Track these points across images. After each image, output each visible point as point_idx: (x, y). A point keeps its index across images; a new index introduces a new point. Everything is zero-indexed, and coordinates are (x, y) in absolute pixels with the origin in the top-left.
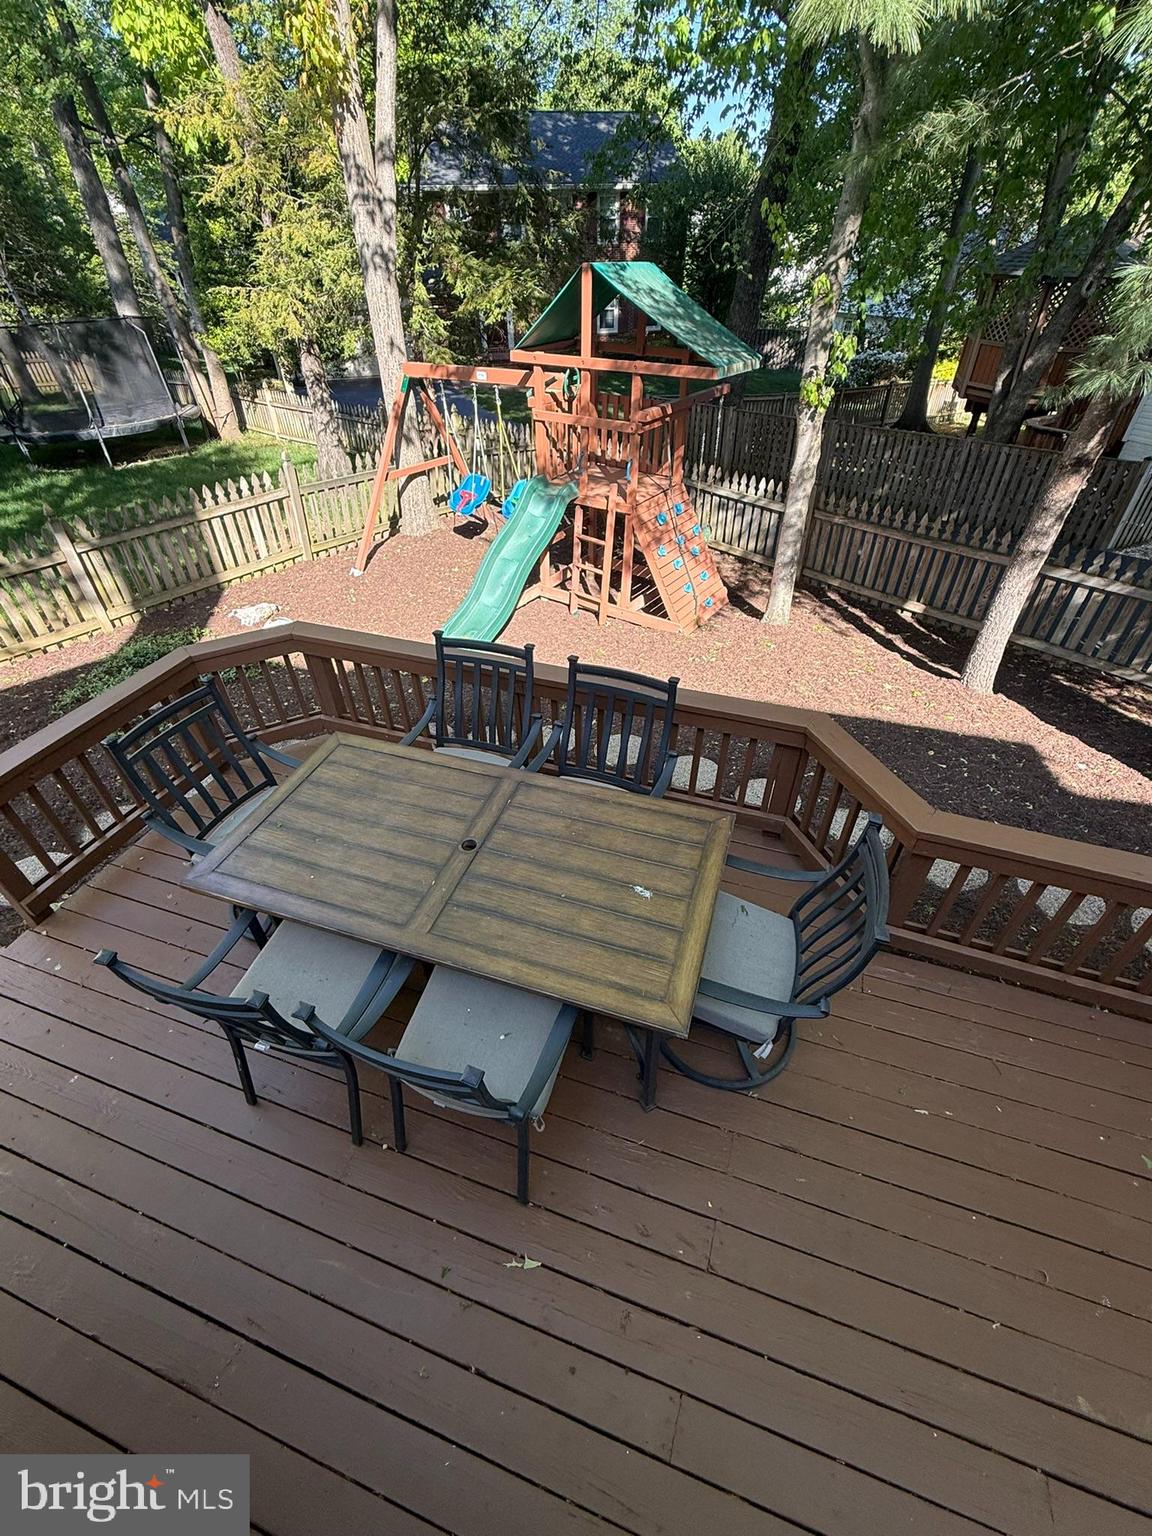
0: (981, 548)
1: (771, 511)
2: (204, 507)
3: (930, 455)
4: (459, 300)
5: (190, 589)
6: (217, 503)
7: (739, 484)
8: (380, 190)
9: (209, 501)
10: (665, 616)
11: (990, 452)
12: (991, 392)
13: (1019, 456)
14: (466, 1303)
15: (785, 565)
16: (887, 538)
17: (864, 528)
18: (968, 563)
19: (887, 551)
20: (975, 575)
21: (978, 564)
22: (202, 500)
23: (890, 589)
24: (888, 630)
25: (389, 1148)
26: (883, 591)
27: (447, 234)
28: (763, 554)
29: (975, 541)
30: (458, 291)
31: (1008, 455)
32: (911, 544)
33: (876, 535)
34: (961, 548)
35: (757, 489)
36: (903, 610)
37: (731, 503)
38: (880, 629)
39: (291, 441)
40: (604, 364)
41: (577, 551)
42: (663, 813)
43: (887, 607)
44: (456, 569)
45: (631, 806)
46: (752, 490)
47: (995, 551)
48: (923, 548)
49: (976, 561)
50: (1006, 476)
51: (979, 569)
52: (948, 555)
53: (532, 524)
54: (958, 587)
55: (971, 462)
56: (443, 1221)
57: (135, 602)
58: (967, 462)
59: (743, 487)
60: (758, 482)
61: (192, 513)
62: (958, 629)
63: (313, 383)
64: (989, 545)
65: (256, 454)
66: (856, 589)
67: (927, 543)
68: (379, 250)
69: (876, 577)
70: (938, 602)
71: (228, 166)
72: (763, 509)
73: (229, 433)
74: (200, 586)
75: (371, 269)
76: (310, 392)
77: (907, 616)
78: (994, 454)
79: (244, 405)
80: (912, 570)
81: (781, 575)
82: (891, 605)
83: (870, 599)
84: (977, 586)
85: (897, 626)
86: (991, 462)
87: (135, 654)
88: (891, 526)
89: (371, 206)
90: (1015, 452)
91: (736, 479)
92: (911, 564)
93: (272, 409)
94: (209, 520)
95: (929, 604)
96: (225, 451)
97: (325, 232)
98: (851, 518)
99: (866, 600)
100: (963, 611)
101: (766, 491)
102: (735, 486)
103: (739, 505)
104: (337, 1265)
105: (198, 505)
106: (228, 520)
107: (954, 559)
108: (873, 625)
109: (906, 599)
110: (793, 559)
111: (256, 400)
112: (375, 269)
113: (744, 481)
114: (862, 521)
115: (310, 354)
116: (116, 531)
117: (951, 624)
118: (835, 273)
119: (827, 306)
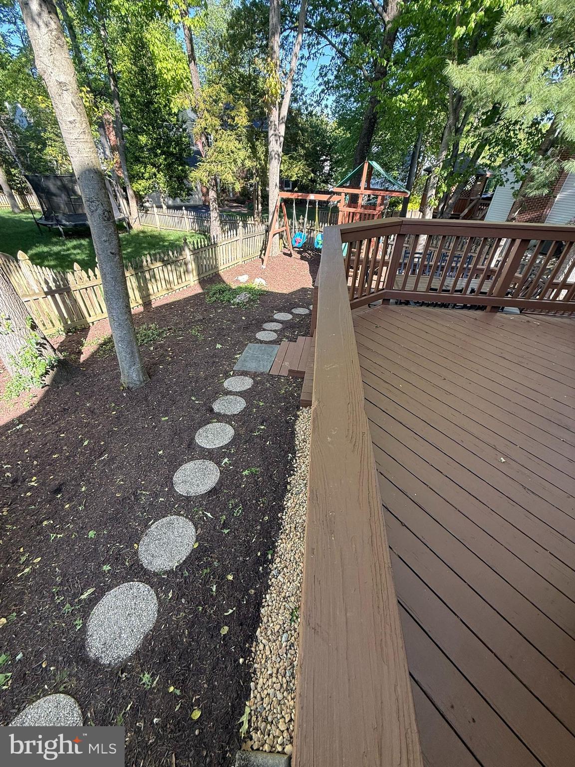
8: (280, 133)
39: (165, 229)
40: (369, 192)
63: (213, 201)
73: (136, 227)
89: (277, 138)
93: (157, 217)
111: (148, 212)
112: (275, 159)
115: (213, 190)
118: (439, 167)
119: (436, 176)
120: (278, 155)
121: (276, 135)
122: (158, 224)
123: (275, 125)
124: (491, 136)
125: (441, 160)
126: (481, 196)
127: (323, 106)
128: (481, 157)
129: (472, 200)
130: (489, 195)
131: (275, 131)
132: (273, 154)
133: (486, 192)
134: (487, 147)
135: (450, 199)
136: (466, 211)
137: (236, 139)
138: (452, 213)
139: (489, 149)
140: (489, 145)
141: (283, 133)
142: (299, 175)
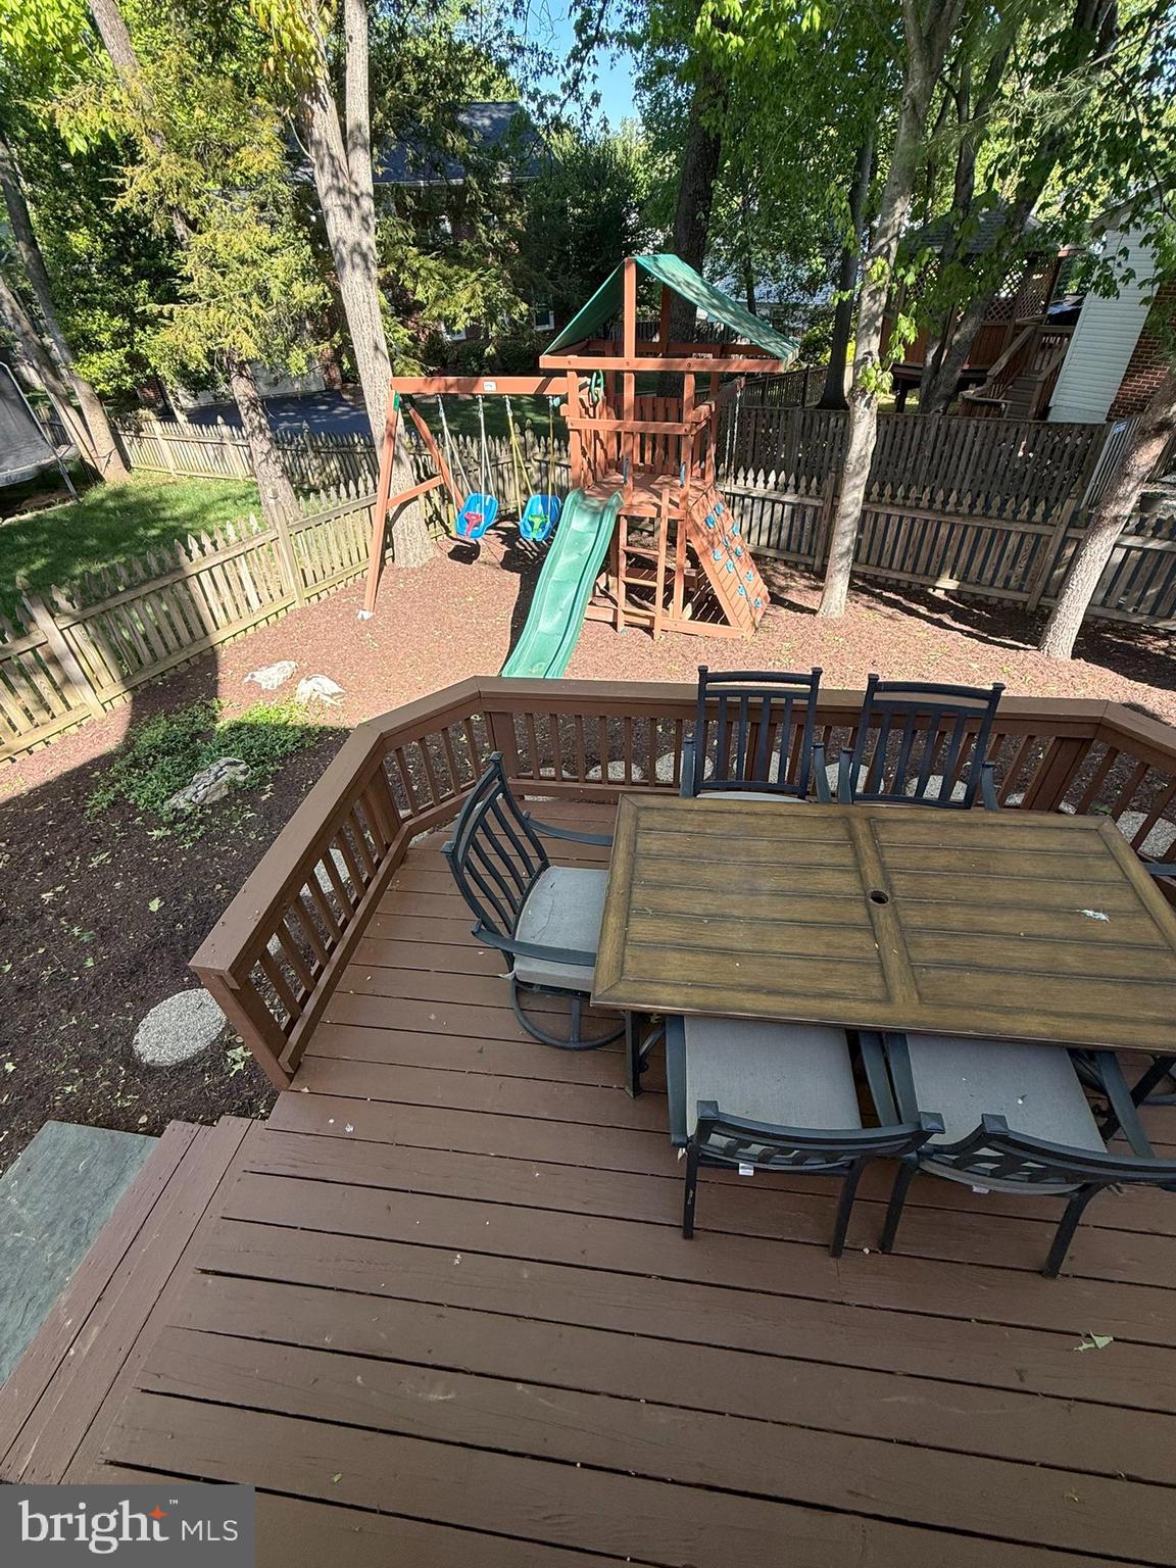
0: (1014, 519)
1: (784, 503)
2: (191, 560)
3: (899, 434)
4: (420, 306)
5: (183, 656)
6: (204, 555)
7: (746, 479)
8: (356, 184)
9: (196, 553)
10: (725, 622)
11: (959, 427)
12: (921, 369)
13: (988, 428)
14: (1065, 1403)
15: (842, 556)
16: (914, 519)
17: (889, 511)
18: (1001, 535)
19: (915, 531)
20: (1009, 547)
21: (1013, 536)
22: (189, 553)
23: (920, 569)
24: (929, 610)
25: (871, 1251)
26: (913, 572)
27: (400, 235)
28: (778, 548)
29: (1007, 514)
30: (420, 296)
31: (977, 428)
32: (940, 523)
33: (901, 518)
34: (995, 521)
35: (766, 482)
36: (935, 588)
37: (737, 498)
38: (923, 610)
39: (190, 477)
40: (651, 364)
41: (623, 564)
42: (1040, 827)
43: (917, 587)
44: (471, 599)
45: (1002, 825)
46: (761, 484)
47: (1029, 521)
48: (953, 526)
49: (1010, 532)
50: (977, 448)
51: (1014, 540)
52: (980, 530)
53: (580, 541)
54: (993, 559)
55: (941, 437)
56: (983, 1318)
57: (125, 679)
58: (937, 435)
59: (750, 483)
60: (767, 476)
61: (178, 568)
62: (995, 602)
63: (248, 409)
64: (1023, 516)
65: (160, 494)
66: (884, 573)
67: (957, 520)
68: (358, 249)
69: (904, 558)
70: (973, 576)
71: (143, 167)
72: (774, 502)
73: (113, 475)
74: (195, 650)
75: (348, 267)
76: (245, 420)
77: (939, 594)
78: (963, 428)
79: (125, 441)
80: (943, 548)
81: (839, 567)
82: (922, 586)
83: (899, 581)
84: (1012, 557)
85: (936, 605)
86: (961, 436)
87: (163, 741)
88: (917, 507)
89: (347, 200)
90: (983, 424)
91: (741, 474)
92: (941, 541)
93: (164, 444)
94: (197, 575)
95: (963, 579)
96: (119, 494)
97: (265, 238)
98: (874, 502)
99: (895, 582)
100: (999, 583)
101: (776, 483)
102: (741, 481)
103: (746, 500)
104: (904, 1399)
105: (184, 559)
106: (217, 571)
107: (987, 533)
108: (914, 606)
109: (938, 577)
110: (849, 549)
111: (142, 434)
112: (353, 267)
113: (751, 475)
114: (886, 504)
115: (242, 376)
116: (99, 599)
117: (987, 597)
118: (887, 256)
119: (879, 290)
120: (364, 257)
121: (341, 192)
122: (171, 463)
123: (332, 157)
124: (1066, 120)
125: (890, 234)
126: (1045, 312)
127: (587, 98)
128: (1037, 206)
129: (1021, 327)
130: (1066, 306)
131: (335, 176)
132: (344, 250)
133: (1060, 295)
134: (1057, 171)
135: (958, 329)
136: (1003, 361)
137: (259, 221)
138: (966, 367)
139: (1063, 177)
140: (1063, 165)
141: (366, 184)
142: (473, 314)
